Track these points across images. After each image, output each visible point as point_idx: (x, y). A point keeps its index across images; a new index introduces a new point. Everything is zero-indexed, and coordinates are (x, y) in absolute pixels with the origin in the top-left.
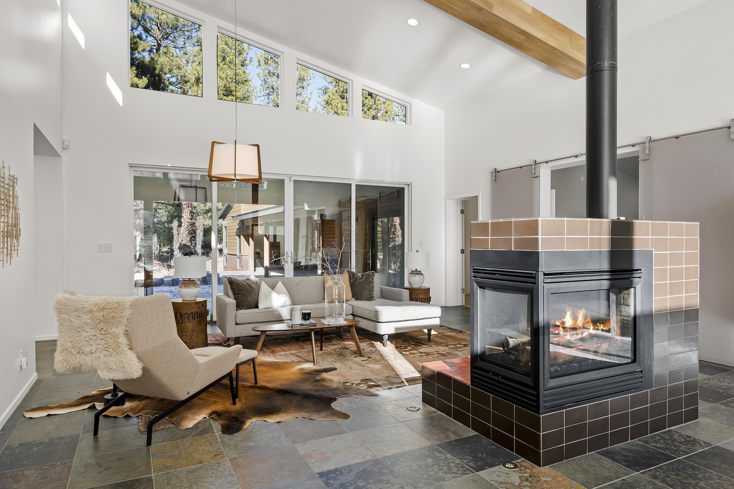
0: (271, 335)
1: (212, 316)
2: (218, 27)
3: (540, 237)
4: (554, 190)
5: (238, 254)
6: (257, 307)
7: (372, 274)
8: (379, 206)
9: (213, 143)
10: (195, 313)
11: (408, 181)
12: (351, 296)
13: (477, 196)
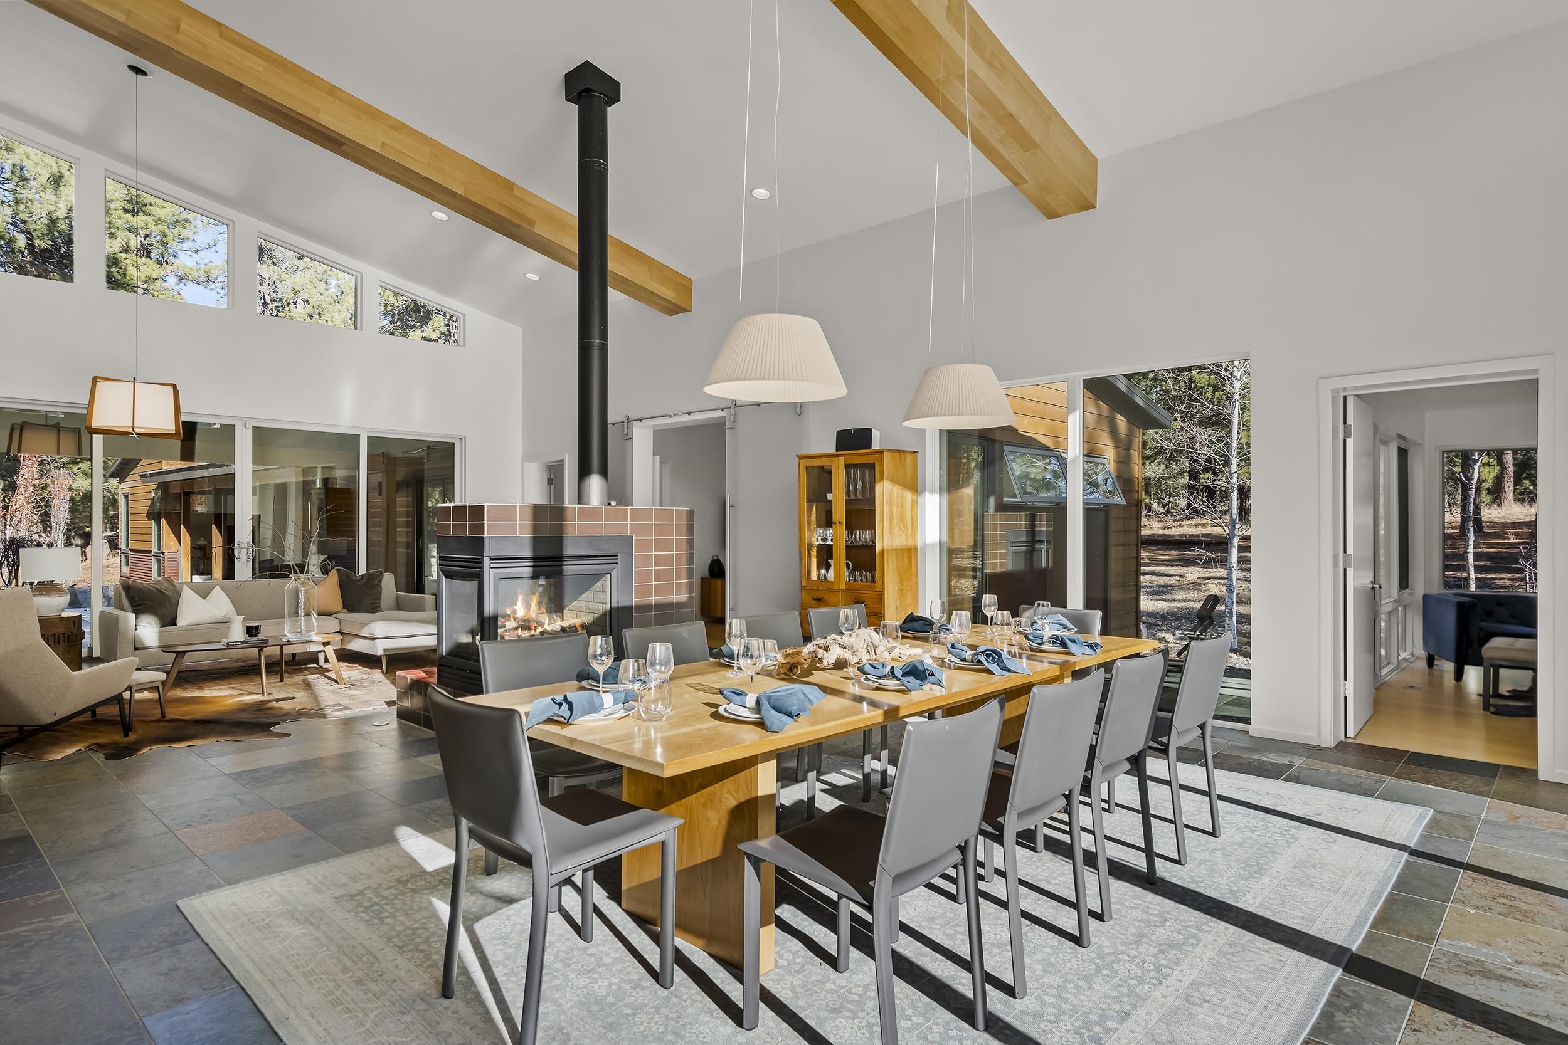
0: (199, 668)
1: (91, 649)
2: (106, 170)
3: (485, 522)
4: (658, 457)
5: (154, 549)
6: (176, 625)
7: (379, 573)
8: (426, 466)
9: (95, 380)
10: (59, 635)
11: (461, 434)
12: (341, 605)
13: (563, 461)
